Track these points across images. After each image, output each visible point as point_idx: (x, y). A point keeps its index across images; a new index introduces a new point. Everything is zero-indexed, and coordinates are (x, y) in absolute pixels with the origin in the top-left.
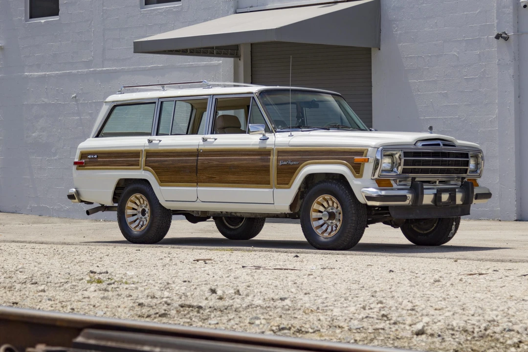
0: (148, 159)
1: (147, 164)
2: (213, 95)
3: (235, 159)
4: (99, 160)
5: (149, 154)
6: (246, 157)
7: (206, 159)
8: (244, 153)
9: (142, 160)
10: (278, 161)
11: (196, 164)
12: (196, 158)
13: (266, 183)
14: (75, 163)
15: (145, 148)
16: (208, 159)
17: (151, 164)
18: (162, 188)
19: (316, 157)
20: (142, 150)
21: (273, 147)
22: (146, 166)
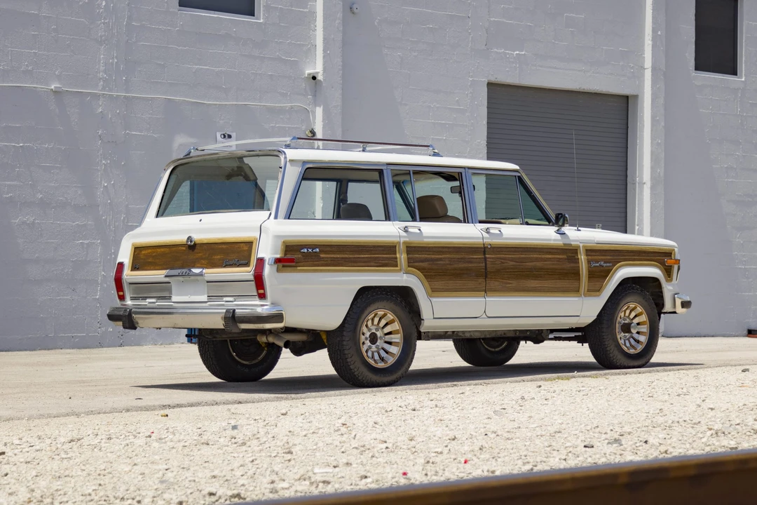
0: (409, 256)
1: (410, 263)
3: (536, 258)
4: (322, 256)
5: (412, 249)
6: (549, 256)
7: (498, 258)
9: (402, 257)
10: (589, 262)
11: (484, 265)
12: (483, 256)
13: (576, 291)
14: (277, 261)
15: (402, 240)
16: (501, 258)
17: (416, 264)
18: (434, 300)
19: (627, 257)
20: (399, 243)
21: (578, 243)
22: (409, 266)
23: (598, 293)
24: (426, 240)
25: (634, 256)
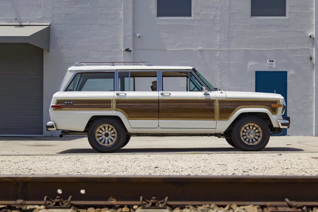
0: (117, 104)
1: (117, 107)
2: (161, 70)
3: (188, 105)
4: (74, 104)
5: (118, 102)
6: (196, 104)
7: (166, 105)
8: (194, 101)
9: (114, 105)
10: (220, 106)
11: (158, 107)
12: (158, 104)
13: (212, 118)
14: (53, 106)
15: (115, 98)
16: (167, 105)
17: (121, 107)
18: (130, 121)
19: (247, 104)
20: (112, 99)
21: (216, 98)
22: (117, 108)
23: (226, 119)
24: (127, 98)
25: (251, 103)
